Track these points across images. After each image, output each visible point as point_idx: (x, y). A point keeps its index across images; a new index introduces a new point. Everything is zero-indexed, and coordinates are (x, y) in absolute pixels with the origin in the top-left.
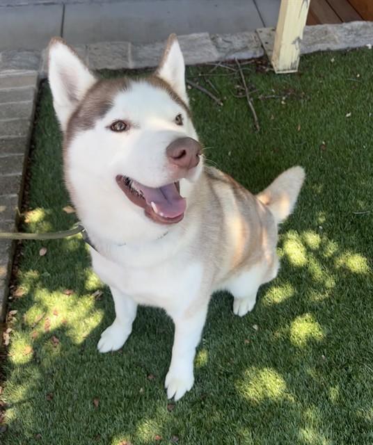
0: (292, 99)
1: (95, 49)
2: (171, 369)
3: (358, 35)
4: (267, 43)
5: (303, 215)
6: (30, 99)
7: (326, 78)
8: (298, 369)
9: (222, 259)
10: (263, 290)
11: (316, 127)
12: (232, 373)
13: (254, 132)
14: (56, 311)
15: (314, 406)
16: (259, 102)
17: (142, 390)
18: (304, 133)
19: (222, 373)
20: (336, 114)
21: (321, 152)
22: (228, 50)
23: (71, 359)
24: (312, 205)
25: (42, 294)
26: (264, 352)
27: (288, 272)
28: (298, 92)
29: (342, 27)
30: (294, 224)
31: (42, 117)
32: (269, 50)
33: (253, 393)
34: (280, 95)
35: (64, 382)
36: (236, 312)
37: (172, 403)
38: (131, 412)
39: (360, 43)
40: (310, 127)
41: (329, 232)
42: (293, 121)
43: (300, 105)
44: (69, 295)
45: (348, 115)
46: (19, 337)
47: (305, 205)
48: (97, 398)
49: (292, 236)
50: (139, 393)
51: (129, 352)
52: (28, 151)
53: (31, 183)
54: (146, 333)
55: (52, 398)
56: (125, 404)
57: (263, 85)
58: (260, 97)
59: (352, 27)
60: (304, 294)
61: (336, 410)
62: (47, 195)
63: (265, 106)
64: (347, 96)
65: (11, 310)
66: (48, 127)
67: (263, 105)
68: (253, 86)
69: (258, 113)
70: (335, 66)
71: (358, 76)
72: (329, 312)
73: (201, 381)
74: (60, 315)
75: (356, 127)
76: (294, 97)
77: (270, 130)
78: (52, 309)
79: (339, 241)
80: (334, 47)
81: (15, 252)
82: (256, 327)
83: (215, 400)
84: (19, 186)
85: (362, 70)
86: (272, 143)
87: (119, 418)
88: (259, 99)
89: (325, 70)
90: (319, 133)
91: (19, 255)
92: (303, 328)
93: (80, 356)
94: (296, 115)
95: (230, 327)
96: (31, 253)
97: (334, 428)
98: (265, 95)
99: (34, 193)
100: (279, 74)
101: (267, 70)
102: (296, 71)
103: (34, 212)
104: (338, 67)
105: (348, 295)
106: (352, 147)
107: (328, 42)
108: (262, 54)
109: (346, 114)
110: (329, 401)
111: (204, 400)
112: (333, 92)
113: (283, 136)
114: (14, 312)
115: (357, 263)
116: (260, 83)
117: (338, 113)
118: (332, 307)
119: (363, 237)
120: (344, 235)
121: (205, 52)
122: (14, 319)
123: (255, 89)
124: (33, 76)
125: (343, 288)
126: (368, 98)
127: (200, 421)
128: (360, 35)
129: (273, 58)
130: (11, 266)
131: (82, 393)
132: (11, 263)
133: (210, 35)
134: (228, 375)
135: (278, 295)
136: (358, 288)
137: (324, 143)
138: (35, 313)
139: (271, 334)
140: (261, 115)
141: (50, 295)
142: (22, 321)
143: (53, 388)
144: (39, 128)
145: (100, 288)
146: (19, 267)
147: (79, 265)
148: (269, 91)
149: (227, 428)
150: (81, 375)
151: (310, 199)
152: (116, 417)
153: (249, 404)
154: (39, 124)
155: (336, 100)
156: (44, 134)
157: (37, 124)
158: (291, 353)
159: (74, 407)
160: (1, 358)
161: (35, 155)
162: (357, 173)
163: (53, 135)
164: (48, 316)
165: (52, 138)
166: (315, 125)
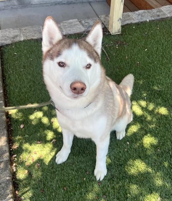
1: (25, 30)
3: (142, 16)
4: (105, 22)
5: (137, 94)
7: (133, 35)
8: (150, 157)
10: (129, 126)
11: (134, 56)
12: (122, 164)
13: (107, 61)
14: (35, 152)
15: (160, 171)
16: (106, 48)
17: (85, 179)
18: (129, 59)
19: (118, 165)
20: (141, 50)
21: (138, 67)
22: (88, 26)
25: (26, 146)
26: (134, 152)
27: (137, 119)
28: (123, 42)
30: (135, 98)
31: (5, 64)
32: (107, 25)
33: (134, 171)
34: (115, 44)
35: (48, 183)
36: (118, 138)
37: (99, 182)
38: (82, 189)
39: (144, 19)
40: (131, 57)
41: (149, 100)
42: (124, 55)
43: (125, 48)
44: (40, 143)
45: (146, 50)
46: (20, 167)
47: (137, 89)
48: (65, 187)
49: (134, 103)
50: (84, 181)
51: (75, 164)
52: (2, 81)
53: (7, 95)
54: (81, 154)
55: (43, 191)
56: (78, 186)
58: (106, 46)
59: (139, 12)
60: (145, 126)
61: (169, 170)
62: (18, 99)
64: (143, 42)
65: (13, 155)
66: (10, 68)
67: (109, 49)
69: (107, 53)
70: (136, 30)
71: (146, 33)
72: (157, 132)
73: (110, 170)
74: (38, 153)
75: (150, 55)
76: (121, 45)
77: (114, 60)
78: (33, 151)
79: (154, 102)
80: (134, 22)
81: (8, 128)
82: (128, 143)
84: (2, 97)
85: (147, 31)
86: (117, 66)
87: (77, 193)
89: (131, 31)
90: (136, 59)
91: (10, 130)
92: (148, 141)
93: (52, 170)
94: (124, 52)
96: (16, 127)
98: (109, 45)
99: (10, 99)
100: (113, 35)
101: (107, 34)
102: (120, 33)
104: (137, 31)
105: (163, 124)
106: (150, 63)
107: (131, 20)
108: (103, 27)
109: (145, 50)
110: (165, 167)
111: (113, 177)
112: (137, 41)
113: (121, 62)
114: (15, 155)
115: (163, 111)
116: (105, 40)
118: (158, 129)
119: (163, 99)
120: (156, 99)
121: (77, 28)
122: (16, 159)
123: (104, 42)
125: (160, 121)
126: (152, 42)
127: (113, 187)
129: (109, 28)
130: (8, 135)
131: (57, 186)
133: (78, 20)
135: (134, 129)
136: (166, 120)
137: (138, 63)
138: (25, 155)
139: (135, 145)
140: (109, 53)
141: (31, 146)
142: (20, 159)
143: (43, 186)
144: (5, 69)
145: (54, 138)
146: (12, 135)
147: (41, 130)
148: (110, 43)
149: (126, 187)
150: (55, 178)
151: (138, 87)
152: (76, 193)
153: (133, 175)
154: (5, 67)
155: (140, 44)
156: (8, 72)
157: (4, 67)
158: (145, 151)
159: (55, 193)
160: (13, 178)
161: (7, 82)
162: (155, 74)
163: (13, 72)
164: (32, 155)
165: (13, 73)
166: (133, 56)
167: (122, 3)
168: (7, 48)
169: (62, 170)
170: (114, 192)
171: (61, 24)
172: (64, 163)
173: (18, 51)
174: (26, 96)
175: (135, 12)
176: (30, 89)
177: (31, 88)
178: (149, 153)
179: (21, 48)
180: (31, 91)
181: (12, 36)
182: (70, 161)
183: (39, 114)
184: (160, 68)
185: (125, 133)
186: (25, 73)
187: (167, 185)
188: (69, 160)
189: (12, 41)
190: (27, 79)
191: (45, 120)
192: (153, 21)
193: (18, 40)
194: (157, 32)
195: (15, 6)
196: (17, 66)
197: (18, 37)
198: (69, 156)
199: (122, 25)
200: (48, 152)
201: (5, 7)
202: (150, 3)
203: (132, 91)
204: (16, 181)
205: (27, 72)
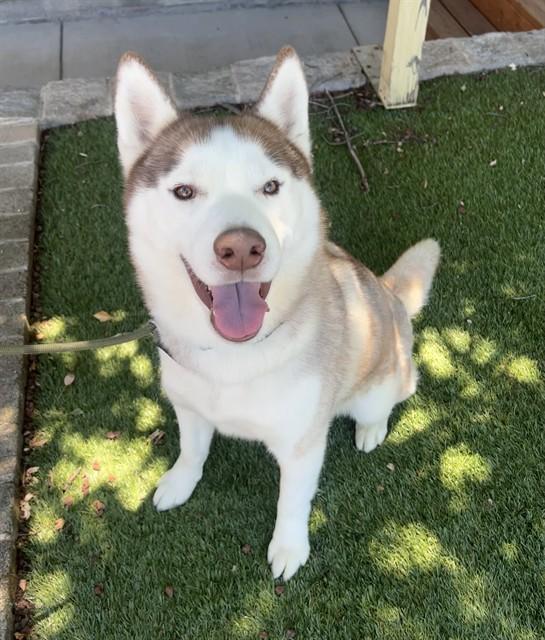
0: (411, 144)
2: (276, 534)
3: (496, 52)
4: (369, 67)
5: (442, 306)
6: (28, 160)
7: (457, 113)
8: (457, 522)
9: (344, 370)
10: (399, 411)
11: (449, 182)
12: (363, 535)
13: (361, 193)
14: (96, 464)
15: (484, 571)
16: (364, 151)
17: (234, 567)
18: (433, 191)
19: (349, 535)
20: (475, 161)
21: (460, 216)
22: (315, 78)
23: (126, 531)
24: (455, 291)
25: (73, 442)
26: (406, 500)
27: (431, 388)
28: (419, 135)
29: (472, 42)
30: (433, 317)
31: (50, 185)
33: (397, 560)
34: (394, 139)
35: (119, 566)
36: (360, 446)
37: (280, 583)
38: (222, 601)
39: (500, 63)
40: (442, 183)
41: (481, 328)
42: (417, 175)
43: (424, 152)
44: (115, 439)
45: (493, 163)
46: (46, 506)
47: (444, 291)
48: (170, 585)
49: (430, 335)
50: (230, 573)
51: (211, 515)
52: (33, 235)
53: (41, 280)
54: (233, 487)
55: (102, 590)
56: (211, 589)
57: (368, 127)
58: (365, 144)
59: (486, 41)
60: (455, 416)
61: (515, 573)
62: (68, 297)
63: (375, 155)
64: (488, 137)
65: (29, 467)
66: (60, 199)
67: (372, 155)
68: (356, 129)
69: (365, 167)
70: (468, 96)
71: (501, 108)
72: (492, 439)
73: (320, 548)
74: (103, 469)
75: (505, 179)
76: (414, 142)
77: (384, 189)
78: (91, 460)
79: (497, 338)
80: (464, 70)
81: (28, 383)
82: (391, 466)
83: (344, 575)
84: (25, 286)
85: (506, 100)
86: (389, 208)
87: (206, 611)
88: (364, 147)
89: (453, 101)
90: (455, 189)
91: (33, 387)
92: (459, 465)
93: (139, 527)
94: (419, 166)
95: (355, 469)
96: (52, 382)
97: (516, 599)
98: (373, 141)
99: (47, 294)
100: (390, 110)
101: (373, 104)
102: (414, 105)
103: (50, 322)
104: (472, 98)
105: (517, 413)
106: (502, 208)
107: (455, 63)
108: (363, 83)
109: (489, 162)
110: (505, 562)
111: (326, 575)
112: (468, 132)
113: (404, 197)
114: (35, 469)
115: (523, 369)
116: (364, 124)
117: (478, 161)
118: (497, 431)
119: (529, 330)
120: (503, 329)
122: (35, 479)
123: (358, 132)
124: (29, 126)
125: (510, 403)
126: (518, 138)
127: (323, 606)
128: (498, 51)
129: (381, 87)
130: (22, 403)
131: (147, 579)
132: (22, 398)
134: (358, 538)
135: (417, 421)
136: (529, 402)
137: (462, 203)
138: (65, 469)
139: (414, 475)
140: (369, 168)
141: (86, 442)
142: (47, 483)
143: (103, 576)
144: (46, 200)
145: (159, 427)
146: (35, 404)
147: (124, 395)
148: (378, 134)
149: (364, 612)
150: (144, 553)
151: (451, 283)
152: (200, 609)
153: (392, 575)
154: (46, 194)
155: (474, 143)
156: (55, 209)
157: (42, 195)
158: (445, 500)
159: (137, 601)
160: (19, 537)
161: (44, 240)
162: (513, 243)
163: (69, 210)
164: (85, 472)
165: (67, 214)
166: (447, 180)
167: (423, 8)
168: (61, 135)
169: (170, 530)
170: (323, 622)
171: (234, 69)
172: (178, 508)
173: (92, 148)
174: (96, 288)
175: (475, 37)
176: (110, 266)
177: (114, 265)
178: (456, 506)
179: (102, 137)
180: (111, 272)
181: (79, 101)
182: (196, 504)
183: (129, 348)
184: (532, 226)
185: (385, 431)
186: (101, 218)
187: (504, 623)
188: (194, 501)
189: (79, 117)
190: (107, 235)
191: (141, 367)
192: (532, 67)
193: (98, 114)
194: (538, 106)
196: (83, 195)
197: (97, 105)
198: (196, 488)
199: (425, 78)
200: (136, 467)
202: (532, 11)
203: (430, 294)
204: (26, 550)
205: (109, 214)
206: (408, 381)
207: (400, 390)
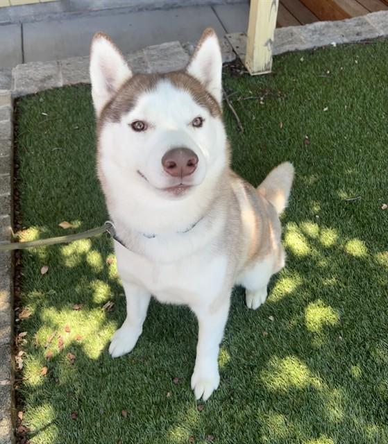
0: (270, 99)
1: (67, 64)
2: (196, 369)
3: (322, 35)
4: (237, 47)
5: (298, 207)
6: (6, 119)
7: (299, 76)
8: (319, 353)
10: (275, 279)
12: (256, 366)
13: (238, 133)
14: (67, 327)
15: (339, 386)
16: (238, 104)
17: (169, 394)
18: (287, 129)
19: (246, 367)
20: (314, 109)
21: (306, 146)
23: (91, 373)
24: (306, 196)
25: (50, 313)
26: (283, 341)
27: (295, 263)
28: (274, 92)
29: (306, 28)
30: (293, 215)
31: (22, 136)
32: (242, 54)
33: (280, 382)
34: (257, 96)
35: (88, 398)
36: (249, 305)
37: (201, 403)
38: (162, 418)
39: (325, 42)
40: (292, 124)
41: (325, 221)
42: (275, 119)
43: (278, 103)
44: (79, 309)
45: (325, 109)
46: (33, 359)
47: (299, 196)
48: (124, 409)
49: (291, 227)
50: (166, 398)
51: (150, 359)
52: (12, 170)
53: (20, 202)
54: (164, 338)
55: (77, 415)
56: (154, 410)
57: (240, 88)
58: (238, 100)
59: (315, 27)
60: (312, 282)
61: (361, 386)
62: (40, 212)
63: (245, 107)
64: (321, 92)
65: (20, 332)
66: (30, 145)
67: (243, 107)
68: (231, 89)
69: (239, 115)
70: (305, 64)
71: (328, 72)
72: (339, 295)
73: (227, 377)
74: (72, 331)
75: (334, 120)
76: (272, 97)
77: (254, 130)
78: (63, 326)
79: (337, 227)
80: (302, 47)
81: (15, 273)
82: (271, 318)
83: (245, 395)
84: (9, 206)
85: (331, 66)
86: (258, 142)
87: (151, 425)
88: (238, 102)
89: (296, 68)
90: (301, 128)
91: (19, 276)
92: (318, 315)
93: (100, 370)
94: (275, 113)
95: (247, 321)
96: (32, 272)
97: (362, 404)
98: (244, 97)
99: (25, 211)
100: (254, 76)
101: (242, 73)
102: (270, 72)
103: (28, 230)
104: (308, 66)
105: (354, 278)
106: (334, 139)
107: (296, 43)
108: (234, 58)
109: (323, 109)
110: (354, 379)
111: (232, 395)
112: (307, 89)
113: (267, 134)
114: (24, 334)
115: (356, 248)
116: (237, 86)
117: (315, 108)
118: (341, 290)
119: (358, 221)
120: (341, 221)
121: (178, 60)
122: (25, 341)
123: (233, 92)
124: (5, 96)
125: (349, 271)
126: (341, 92)
127: (232, 417)
128: (324, 34)
129: (247, 61)
130: (13, 288)
131: (108, 406)
132: (12, 285)
133: (181, 43)
134: (252, 369)
135: (287, 286)
136: (362, 269)
137: (307, 137)
138: (46, 333)
139: (287, 323)
140: (242, 116)
141: (59, 313)
142: (33, 342)
143: (77, 405)
144: (20, 147)
145: (109, 299)
146: (21, 288)
147: (83, 279)
148: (246, 93)
149: (260, 419)
150: (105, 388)
151: (303, 191)
152: (147, 425)
153: (278, 393)
154: (20, 142)
155: (312, 96)
156: (27, 153)
157: (18, 143)
158: (310, 339)
159: (102, 422)
160: (16, 382)
161: (21, 174)
162: (343, 162)
163: (36, 152)
164: (59, 333)
165: (36, 155)
166: (296, 122)
167: (274, 6)
168: (28, 101)
169: (122, 371)
170: (233, 428)
171: (145, 52)
172: (126, 355)
173: (50, 109)
174: (59, 205)
175: (307, 25)
176: (68, 190)
177: (71, 189)
178: (317, 343)
179: (57, 101)
180: (69, 194)
181: (40, 77)
182: (139, 351)
183: (83, 245)
184: (355, 151)
185: (266, 294)
186: (60, 157)
187: (355, 421)
188: (137, 349)
189: (40, 88)
190: (64, 168)
191: (94, 259)
192: (347, 44)
193: (53, 85)
194: (353, 70)
195: (56, 13)
196: (45, 141)
197: (52, 80)
198: (138, 340)
199: (276, 54)
200: (96, 329)
201: (35, 16)
202: (344, 7)
203: (289, 199)
204: (22, 391)
205: (65, 154)
206: (280, 259)
207: (275, 265)
